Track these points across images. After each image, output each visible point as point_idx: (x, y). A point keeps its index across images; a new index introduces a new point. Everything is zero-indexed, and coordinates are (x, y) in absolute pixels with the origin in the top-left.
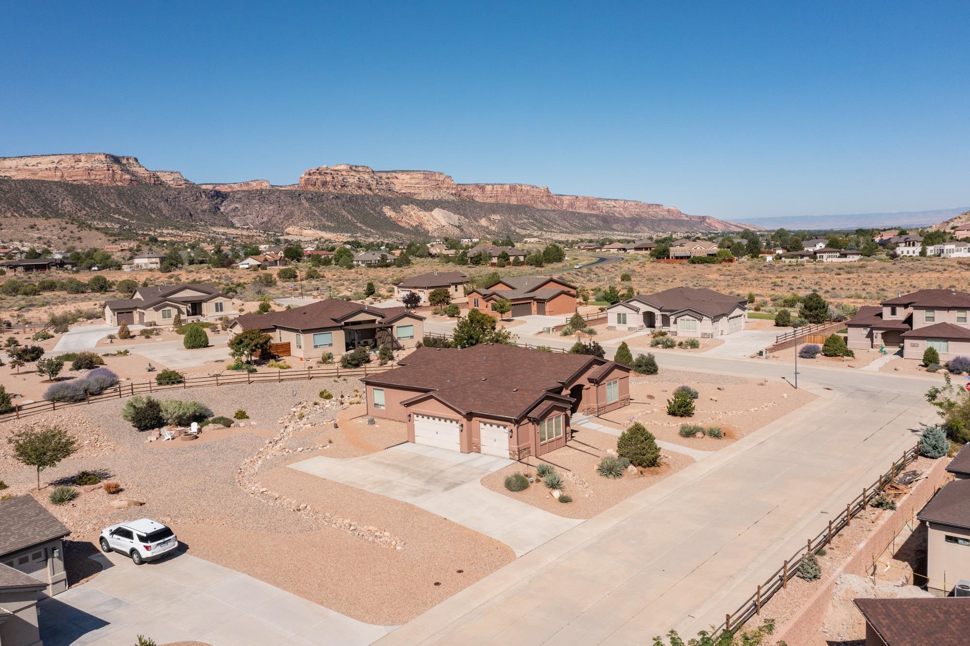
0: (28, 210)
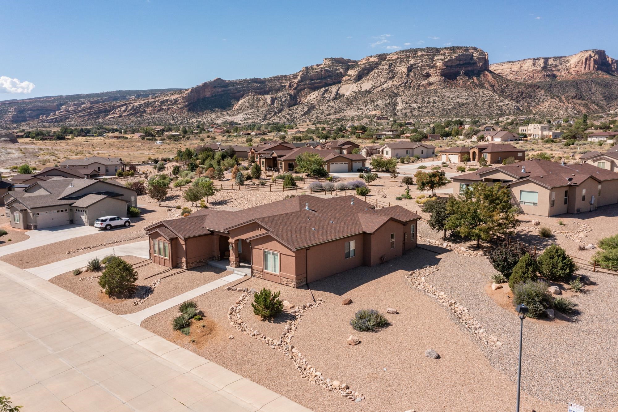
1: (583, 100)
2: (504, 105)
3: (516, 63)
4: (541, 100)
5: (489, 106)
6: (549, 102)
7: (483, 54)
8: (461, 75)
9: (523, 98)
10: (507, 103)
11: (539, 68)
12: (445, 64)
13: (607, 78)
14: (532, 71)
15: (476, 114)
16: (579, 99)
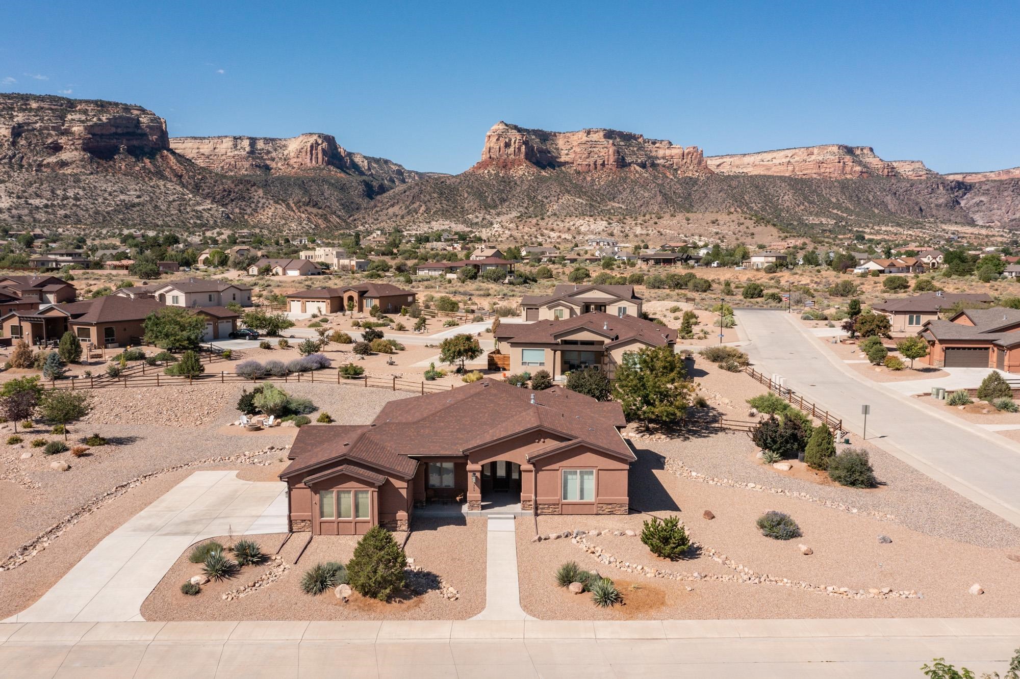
0: (751, 205)
1: (320, 208)
2: (204, 210)
3: (207, 141)
4: (260, 205)
5: (180, 211)
6: (273, 209)
7: (156, 120)
8: (122, 153)
9: (232, 200)
10: (209, 207)
11: (243, 153)
12: (89, 129)
13: (342, 177)
14: (233, 157)
15: (159, 223)
16: (314, 206)
